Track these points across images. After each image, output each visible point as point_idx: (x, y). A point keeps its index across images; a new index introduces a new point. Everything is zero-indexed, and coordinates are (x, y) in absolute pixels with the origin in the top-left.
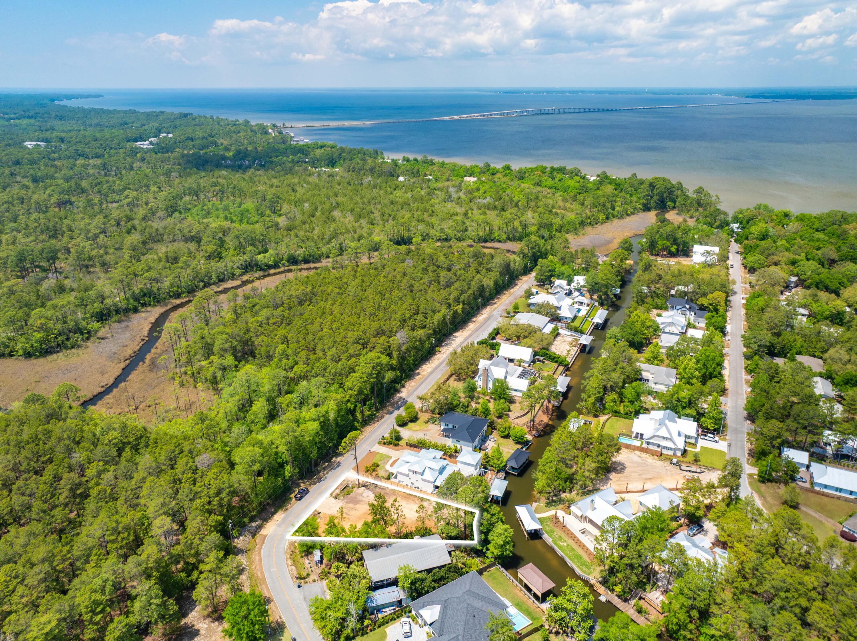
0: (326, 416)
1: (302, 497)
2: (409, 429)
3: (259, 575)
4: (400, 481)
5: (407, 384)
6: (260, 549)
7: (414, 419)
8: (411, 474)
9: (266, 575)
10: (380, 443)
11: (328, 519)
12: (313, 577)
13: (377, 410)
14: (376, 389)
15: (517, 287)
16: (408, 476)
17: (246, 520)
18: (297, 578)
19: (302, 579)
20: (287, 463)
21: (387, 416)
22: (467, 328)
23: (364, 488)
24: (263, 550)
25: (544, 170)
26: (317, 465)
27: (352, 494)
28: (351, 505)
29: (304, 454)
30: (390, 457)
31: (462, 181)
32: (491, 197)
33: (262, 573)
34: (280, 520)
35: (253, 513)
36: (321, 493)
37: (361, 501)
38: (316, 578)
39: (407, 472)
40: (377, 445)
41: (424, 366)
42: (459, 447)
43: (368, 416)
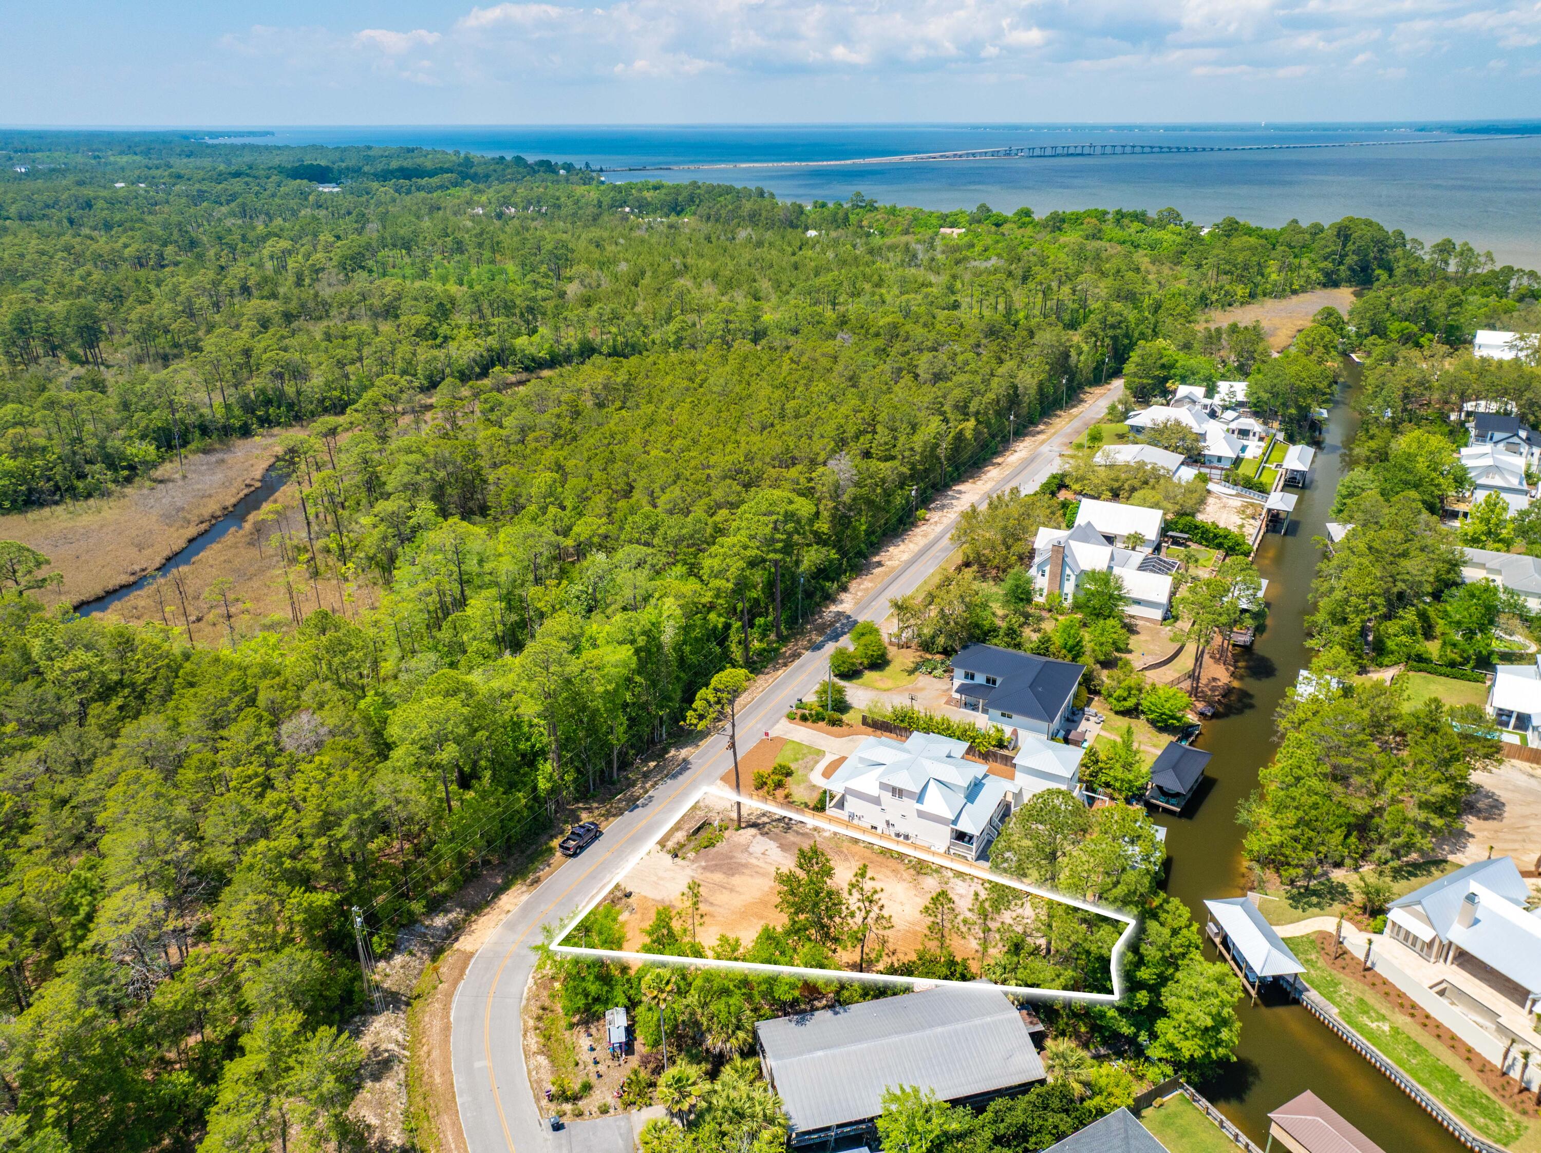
0: (652, 634)
1: (581, 849)
2: (867, 686)
3: (438, 1079)
4: (852, 816)
5: (853, 586)
6: (449, 995)
7: (879, 663)
8: (886, 796)
9: (459, 1081)
10: (791, 717)
11: (654, 916)
12: (603, 1094)
13: (783, 639)
14: (780, 586)
15: (1086, 405)
16: (876, 801)
17: (417, 907)
18: (551, 1098)
19: (567, 1100)
20: (543, 753)
21: (807, 654)
22: (984, 477)
23: (753, 831)
24: (456, 998)
25: (1102, 216)
26: (625, 765)
27: (721, 846)
28: (718, 877)
29: (592, 730)
30: (820, 753)
31: (937, 234)
32: (999, 256)
33: (447, 1073)
34: (515, 910)
35: (442, 888)
36: (636, 840)
37: (745, 866)
38: (610, 1100)
39: (874, 791)
40: (784, 721)
41: (891, 549)
42: (1008, 731)
43: (760, 653)
